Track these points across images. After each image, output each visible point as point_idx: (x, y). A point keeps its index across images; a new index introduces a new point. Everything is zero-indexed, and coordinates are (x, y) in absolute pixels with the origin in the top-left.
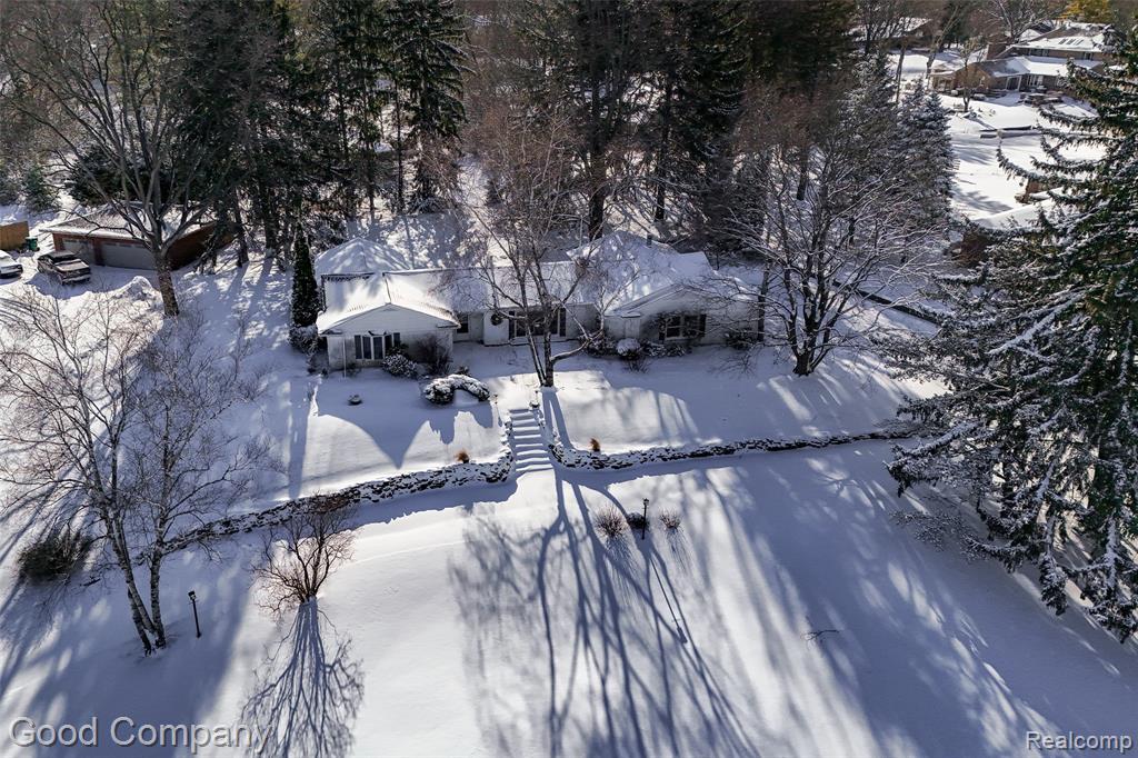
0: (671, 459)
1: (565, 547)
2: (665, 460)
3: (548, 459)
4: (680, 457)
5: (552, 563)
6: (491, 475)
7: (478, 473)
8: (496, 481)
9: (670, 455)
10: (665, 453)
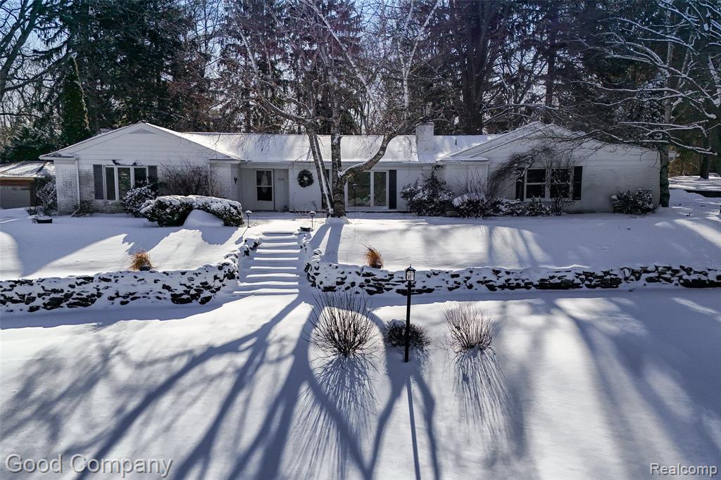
0: (502, 287)
1: (230, 370)
2: (492, 288)
3: (297, 283)
4: (518, 286)
5: (181, 393)
6: (180, 290)
7: (159, 287)
8: (188, 301)
9: (501, 281)
10: (491, 277)
